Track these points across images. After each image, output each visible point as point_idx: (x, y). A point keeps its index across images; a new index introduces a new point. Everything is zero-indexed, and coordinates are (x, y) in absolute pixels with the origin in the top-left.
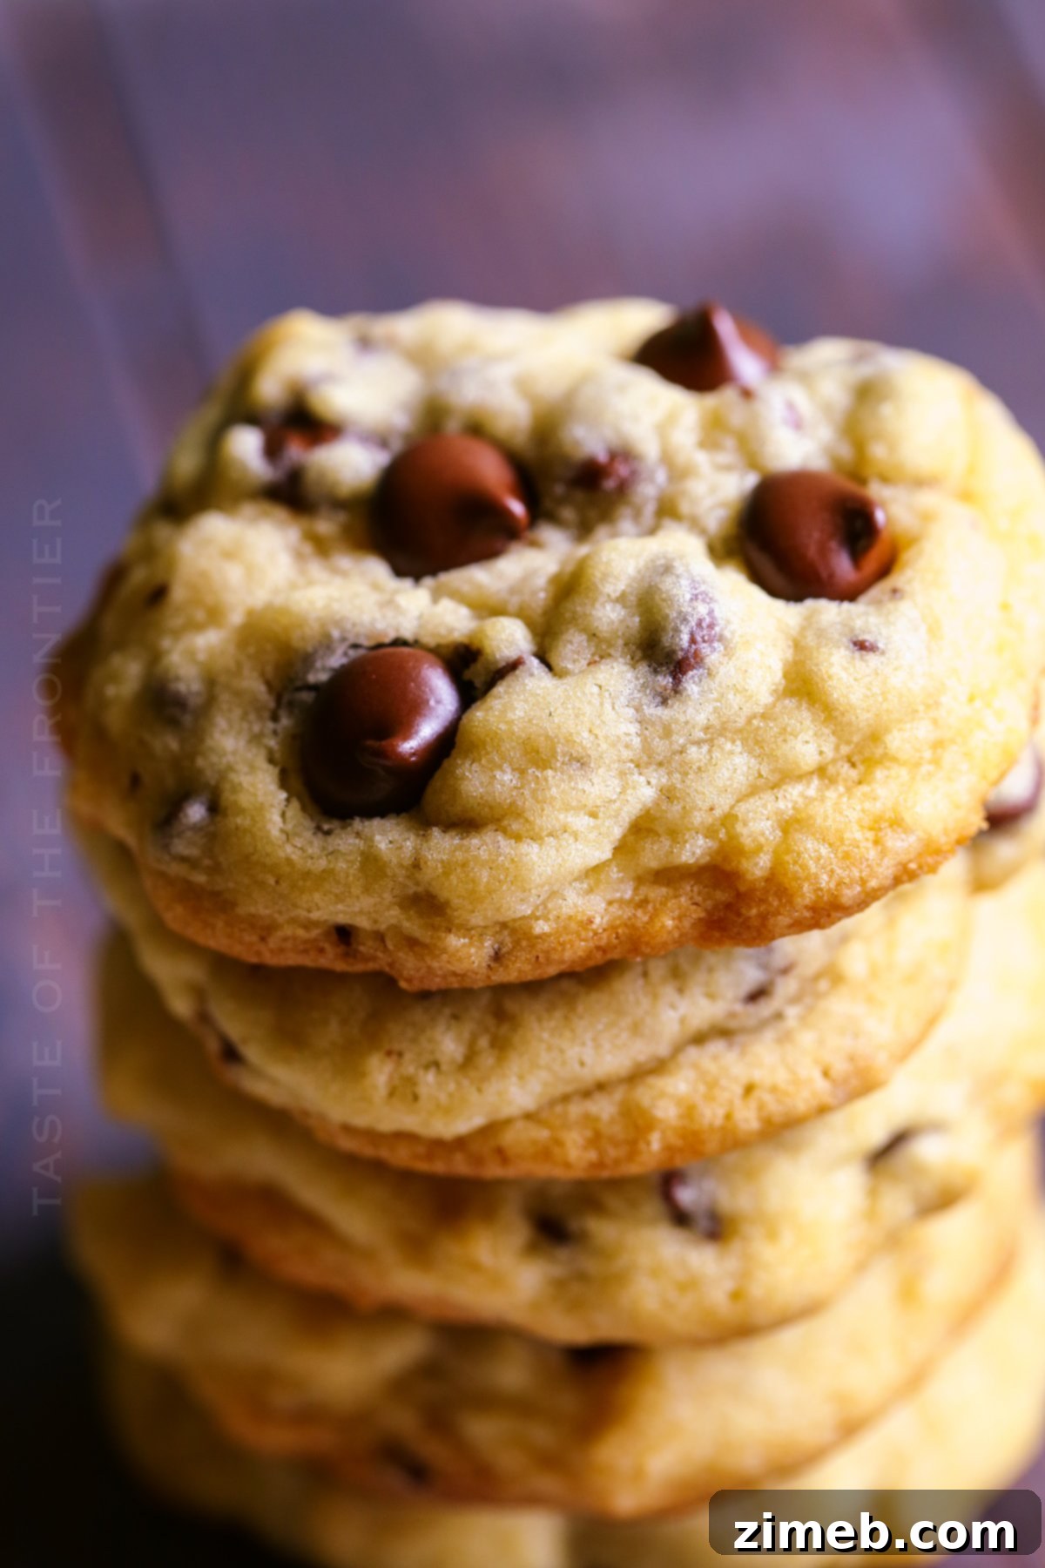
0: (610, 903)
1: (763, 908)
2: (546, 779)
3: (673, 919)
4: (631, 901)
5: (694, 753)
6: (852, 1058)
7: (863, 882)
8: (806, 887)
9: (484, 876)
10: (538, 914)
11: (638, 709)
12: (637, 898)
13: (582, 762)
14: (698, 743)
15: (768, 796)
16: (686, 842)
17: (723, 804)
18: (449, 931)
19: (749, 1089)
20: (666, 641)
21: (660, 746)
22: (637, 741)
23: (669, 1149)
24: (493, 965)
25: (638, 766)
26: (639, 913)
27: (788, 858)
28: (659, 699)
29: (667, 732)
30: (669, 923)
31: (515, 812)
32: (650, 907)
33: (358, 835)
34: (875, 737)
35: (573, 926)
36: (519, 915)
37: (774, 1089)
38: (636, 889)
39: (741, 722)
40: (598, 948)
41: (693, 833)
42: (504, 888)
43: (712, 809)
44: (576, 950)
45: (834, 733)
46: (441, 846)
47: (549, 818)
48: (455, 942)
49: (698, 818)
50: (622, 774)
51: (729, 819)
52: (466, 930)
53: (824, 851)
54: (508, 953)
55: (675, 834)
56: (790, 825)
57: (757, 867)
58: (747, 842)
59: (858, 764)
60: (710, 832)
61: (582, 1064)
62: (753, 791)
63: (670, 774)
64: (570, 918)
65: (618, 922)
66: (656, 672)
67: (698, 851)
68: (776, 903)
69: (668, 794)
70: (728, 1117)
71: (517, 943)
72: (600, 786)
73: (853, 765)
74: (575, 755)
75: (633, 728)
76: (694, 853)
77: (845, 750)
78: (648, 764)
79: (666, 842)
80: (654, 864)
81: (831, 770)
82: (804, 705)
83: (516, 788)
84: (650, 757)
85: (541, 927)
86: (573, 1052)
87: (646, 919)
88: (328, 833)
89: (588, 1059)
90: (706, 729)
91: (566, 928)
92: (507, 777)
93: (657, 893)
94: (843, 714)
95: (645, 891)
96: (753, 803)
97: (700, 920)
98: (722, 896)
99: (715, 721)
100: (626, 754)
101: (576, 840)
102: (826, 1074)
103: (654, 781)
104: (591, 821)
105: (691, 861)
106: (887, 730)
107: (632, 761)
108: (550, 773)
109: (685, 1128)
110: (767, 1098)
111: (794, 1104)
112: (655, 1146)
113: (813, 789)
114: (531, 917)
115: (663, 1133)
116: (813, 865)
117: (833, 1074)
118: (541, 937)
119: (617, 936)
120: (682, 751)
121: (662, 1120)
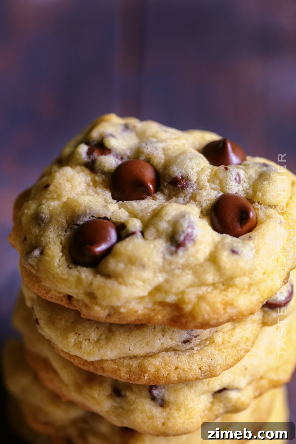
0: (145, 308)
1: (187, 320)
2: (132, 268)
4: (150, 309)
5: (177, 271)
6: (209, 366)
7: (217, 319)
8: (200, 317)
9: (108, 292)
11: (164, 255)
12: (152, 308)
13: (143, 266)
14: (179, 269)
15: (196, 289)
16: (169, 296)
17: (182, 288)
18: (96, 305)
19: (176, 368)
20: (177, 237)
21: (168, 267)
22: (161, 264)
23: (150, 379)
24: (107, 317)
25: (160, 271)
27: (197, 307)
28: (170, 254)
29: (170, 264)
30: (160, 317)
31: (121, 276)
32: (155, 312)
33: (78, 271)
34: (232, 278)
35: (132, 311)
36: (117, 305)
37: (184, 370)
38: (153, 306)
39: (193, 265)
41: (172, 294)
42: (113, 297)
43: (178, 288)
44: (132, 319)
45: (219, 275)
46: (99, 280)
47: (131, 280)
48: (97, 308)
49: (174, 290)
50: (155, 273)
51: (183, 292)
52: (101, 306)
53: (208, 308)
54: (112, 315)
55: (167, 293)
56: (201, 298)
57: (188, 308)
58: (186, 300)
59: (225, 285)
60: (177, 295)
61: (130, 350)
62: (192, 286)
63: (169, 276)
64: (132, 309)
65: (145, 314)
66: (171, 245)
68: (191, 319)
69: (167, 281)
70: (168, 374)
71: (115, 313)
72: (147, 274)
73: (223, 285)
74: (142, 264)
75: (161, 260)
76: (171, 300)
77: (222, 280)
78: (163, 272)
79: (164, 294)
80: (159, 300)
81: (217, 285)
82: (213, 265)
83: (123, 269)
84: (164, 269)
85: (123, 310)
86: (128, 346)
87: (153, 315)
88: (71, 268)
89: (132, 349)
90: (182, 265)
91: (130, 312)
92: (122, 266)
93: (158, 308)
94: (223, 270)
95: (155, 307)
96: (191, 290)
97: (169, 319)
98: (176, 313)
99: (185, 264)
100: (157, 267)
101: (137, 288)
102: (200, 369)
103: (164, 277)
104: (143, 284)
105: (170, 302)
106: (236, 277)
107: (158, 269)
109: (155, 375)
110: (181, 372)
111: (189, 376)
112: (146, 378)
113: (210, 289)
114: (121, 307)
115: (149, 375)
116: (203, 312)
117: (202, 369)
118: (122, 313)
119: (145, 318)
120: (174, 270)
121: (149, 371)
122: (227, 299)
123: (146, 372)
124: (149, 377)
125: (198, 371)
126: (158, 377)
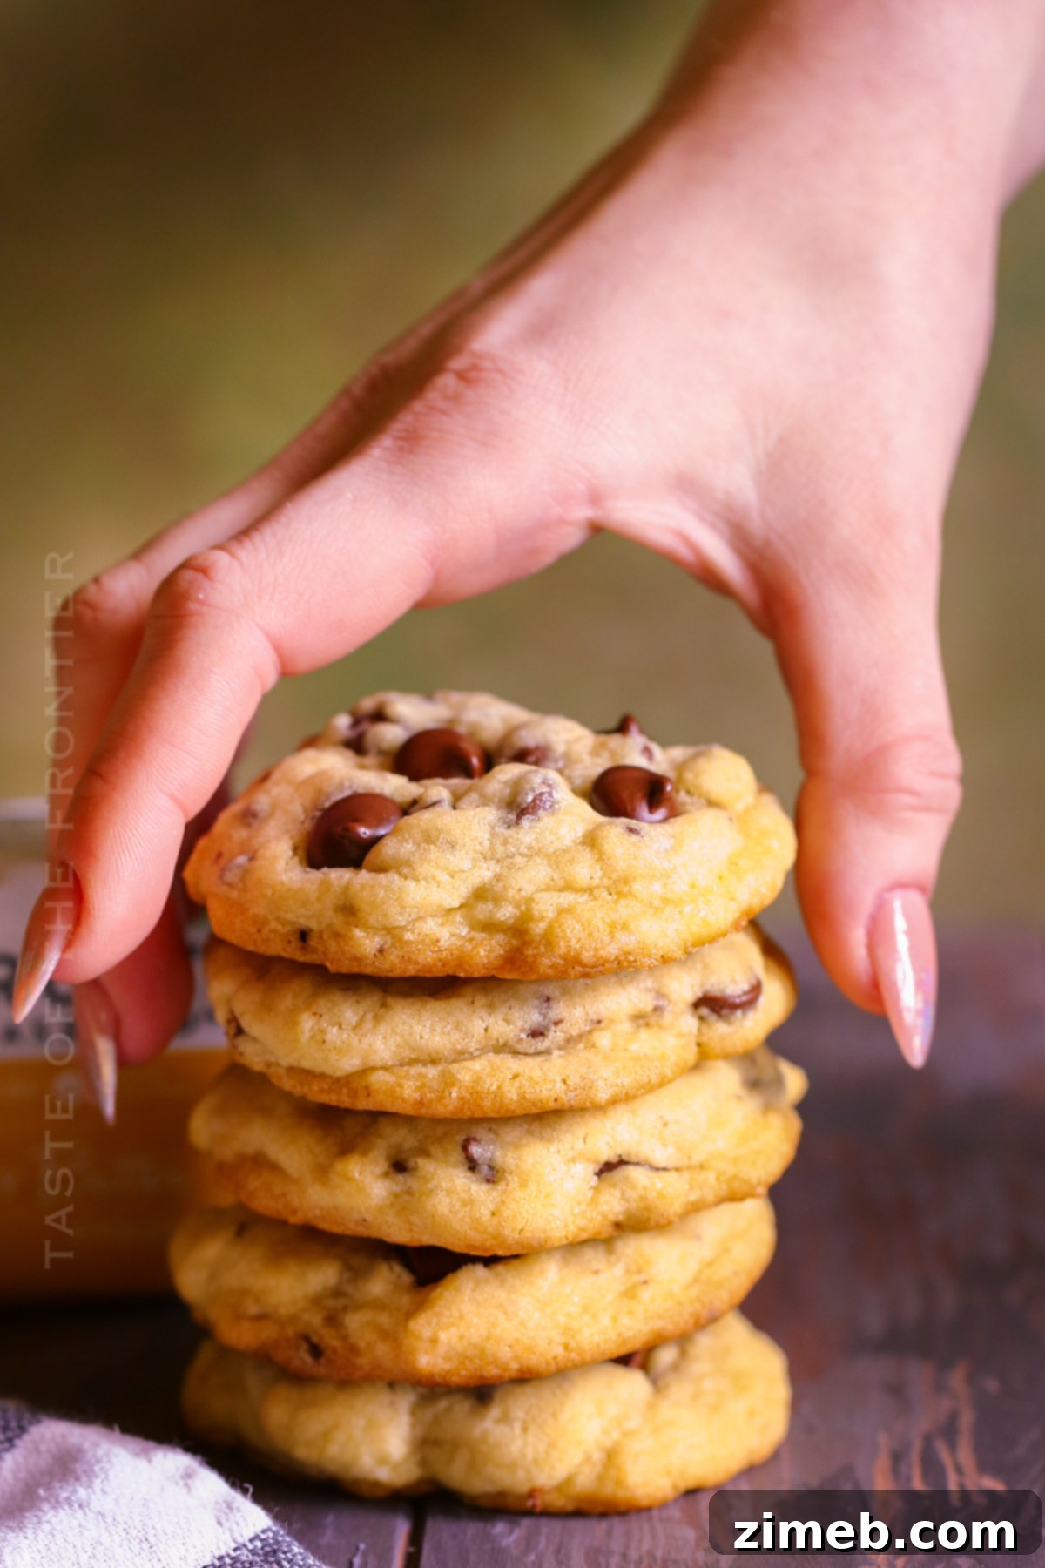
0: (452, 935)
1: (535, 951)
2: (430, 849)
3: (485, 950)
4: (463, 937)
5: (518, 860)
6: (583, 1078)
7: (596, 950)
8: (562, 944)
9: (382, 894)
10: (409, 927)
11: (493, 828)
12: (469, 936)
13: (452, 846)
14: (522, 855)
15: (555, 894)
16: (501, 907)
17: (528, 889)
18: (357, 926)
19: (515, 1077)
20: (519, 799)
21: (500, 850)
22: (487, 843)
23: (461, 1098)
24: (378, 954)
25: (485, 858)
26: (467, 944)
27: (556, 925)
28: (506, 826)
29: (505, 842)
30: (482, 953)
31: (408, 863)
32: (474, 942)
34: (626, 881)
35: (428, 940)
36: (397, 924)
37: (531, 1079)
38: (469, 933)
39: (551, 850)
40: (440, 960)
41: (507, 903)
42: (391, 902)
43: (520, 890)
44: (426, 960)
45: (601, 869)
46: (364, 876)
47: (424, 869)
48: (358, 933)
49: (511, 893)
50: (474, 860)
51: (530, 900)
52: (366, 927)
53: (577, 926)
54: (389, 948)
55: (497, 900)
56: (562, 911)
57: (539, 928)
58: (536, 913)
59: (613, 894)
60: (517, 904)
61: (421, 1037)
62: (548, 889)
63: (502, 867)
64: (427, 935)
65: (454, 947)
66: (509, 813)
67: (508, 915)
68: (543, 950)
69: (498, 878)
71: (393, 945)
72: (462, 860)
73: (610, 894)
74: (449, 840)
75: (487, 836)
76: (504, 915)
77: (606, 882)
78: (491, 859)
79: (490, 905)
80: (481, 917)
81: (596, 892)
82: (588, 850)
83: (412, 852)
84: (492, 854)
85: (408, 936)
86: (418, 1029)
87: (470, 947)
89: (426, 1037)
90: (529, 848)
91: (423, 942)
92: (409, 847)
93: (480, 936)
94: (609, 859)
95: (473, 933)
96: (546, 895)
97: (501, 955)
98: (515, 942)
99: (534, 844)
100: (479, 848)
101: (438, 886)
102: (564, 1081)
103: (492, 868)
104: (450, 879)
105: (503, 919)
106: (635, 879)
107: (481, 853)
108: (432, 847)
109: (473, 1088)
110: (524, 1082)
111: (541, 1091)
112: (454, 1095)
113: (582, 899)
114: (404, 928)
115: (460, 1088)
116: (568, 932)
117: (568, 1082)
118: (408, 943)
119: (452, 955)
120: (512, 857)
121: (460, 1081)
122: (615, 916)
123: (453, 1084)
124: (461, 1093)
125: (559, 1086)
126: (478, 1092)
